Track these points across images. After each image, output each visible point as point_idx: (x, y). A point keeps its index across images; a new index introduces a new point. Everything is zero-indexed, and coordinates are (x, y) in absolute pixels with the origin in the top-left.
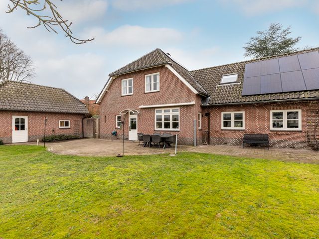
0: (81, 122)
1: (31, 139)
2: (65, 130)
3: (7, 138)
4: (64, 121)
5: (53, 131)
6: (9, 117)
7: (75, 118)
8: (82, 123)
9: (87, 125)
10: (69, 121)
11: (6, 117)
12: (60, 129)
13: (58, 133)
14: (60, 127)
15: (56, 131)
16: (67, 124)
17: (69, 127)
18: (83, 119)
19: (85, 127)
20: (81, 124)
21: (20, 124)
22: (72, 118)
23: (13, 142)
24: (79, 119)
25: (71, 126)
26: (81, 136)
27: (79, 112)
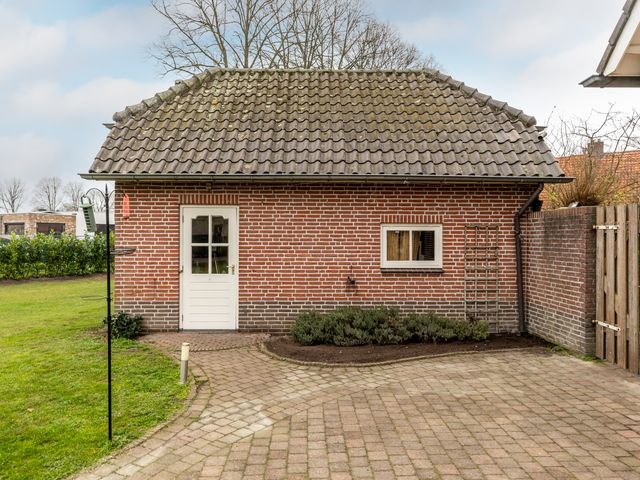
0: (506, 234)
1: (251, 321)
2: (411, 280)
3: (159, 304)
4: (411, 228)
5: (351, 283)
6: (167, 210)
7: (471, 211)
8: (519, 242)
9: (547, 258)
10: (438, 231)
11: (157, 214)
12: (386, 273)
13: (377, 296)
14: (386, 264)
15: (365, 282)
16: (425, 245)
17: (438, 262)
18: (520, 217)
19: (536, 267)
20: (507, 249)
21: (210, 245)
22: (454, 210)
23: (184, 325)
24: (499, 218)
25: (445, 260)
26: (510, 324)
27: (493, 171)
